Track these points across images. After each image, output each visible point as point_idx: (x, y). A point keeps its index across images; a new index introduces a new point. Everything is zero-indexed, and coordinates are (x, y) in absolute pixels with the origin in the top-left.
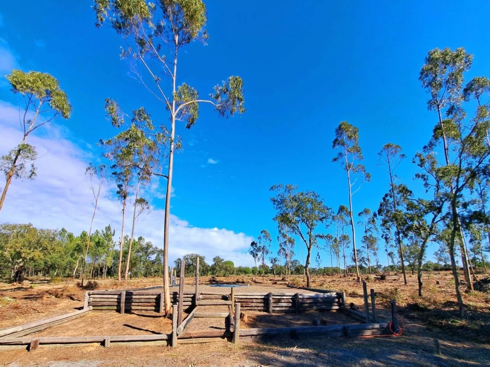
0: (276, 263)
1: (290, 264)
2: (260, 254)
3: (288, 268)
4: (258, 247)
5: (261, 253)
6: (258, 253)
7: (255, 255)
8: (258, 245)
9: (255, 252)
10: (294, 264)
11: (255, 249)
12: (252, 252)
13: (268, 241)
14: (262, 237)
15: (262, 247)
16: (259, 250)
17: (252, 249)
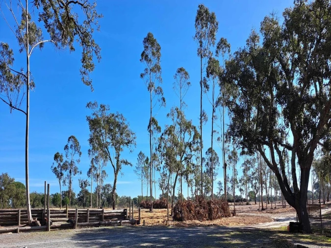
0: (87, 188)
1: (101, 191)
2: (65, 173)
3: (99, 196)
4: (64, 161)
5: (68, 171)
6: (63, 172)
7: (59, 175)
8: (65, 159)
9: (59, 169)
10: (106, 191)
11: (59, 164)
12: (55, 170)
13: (77, 155)
14: (69, 146)
15: (70, 162)
16: (65, 167)
17: (56, 165)
